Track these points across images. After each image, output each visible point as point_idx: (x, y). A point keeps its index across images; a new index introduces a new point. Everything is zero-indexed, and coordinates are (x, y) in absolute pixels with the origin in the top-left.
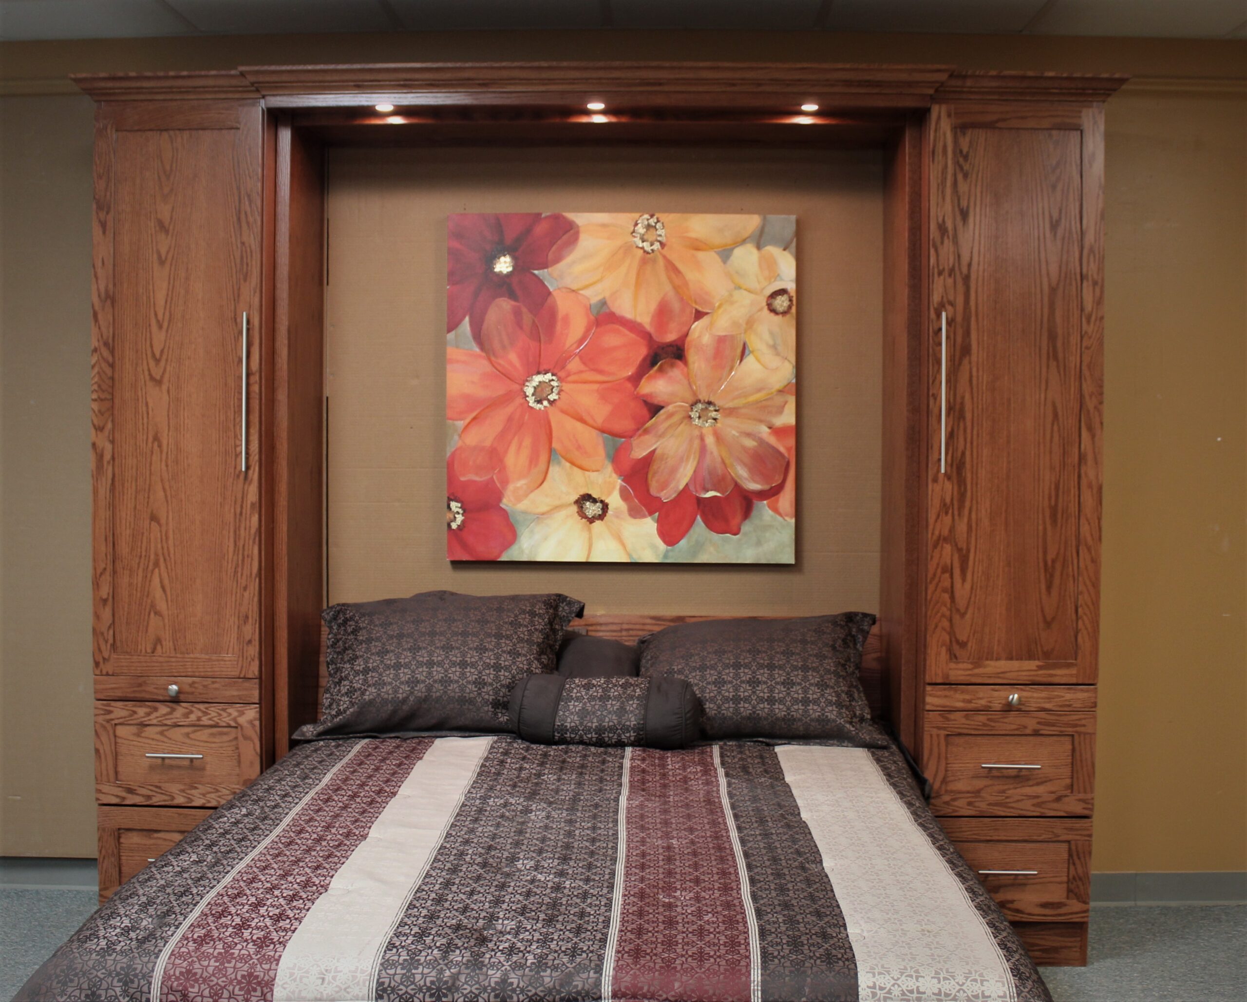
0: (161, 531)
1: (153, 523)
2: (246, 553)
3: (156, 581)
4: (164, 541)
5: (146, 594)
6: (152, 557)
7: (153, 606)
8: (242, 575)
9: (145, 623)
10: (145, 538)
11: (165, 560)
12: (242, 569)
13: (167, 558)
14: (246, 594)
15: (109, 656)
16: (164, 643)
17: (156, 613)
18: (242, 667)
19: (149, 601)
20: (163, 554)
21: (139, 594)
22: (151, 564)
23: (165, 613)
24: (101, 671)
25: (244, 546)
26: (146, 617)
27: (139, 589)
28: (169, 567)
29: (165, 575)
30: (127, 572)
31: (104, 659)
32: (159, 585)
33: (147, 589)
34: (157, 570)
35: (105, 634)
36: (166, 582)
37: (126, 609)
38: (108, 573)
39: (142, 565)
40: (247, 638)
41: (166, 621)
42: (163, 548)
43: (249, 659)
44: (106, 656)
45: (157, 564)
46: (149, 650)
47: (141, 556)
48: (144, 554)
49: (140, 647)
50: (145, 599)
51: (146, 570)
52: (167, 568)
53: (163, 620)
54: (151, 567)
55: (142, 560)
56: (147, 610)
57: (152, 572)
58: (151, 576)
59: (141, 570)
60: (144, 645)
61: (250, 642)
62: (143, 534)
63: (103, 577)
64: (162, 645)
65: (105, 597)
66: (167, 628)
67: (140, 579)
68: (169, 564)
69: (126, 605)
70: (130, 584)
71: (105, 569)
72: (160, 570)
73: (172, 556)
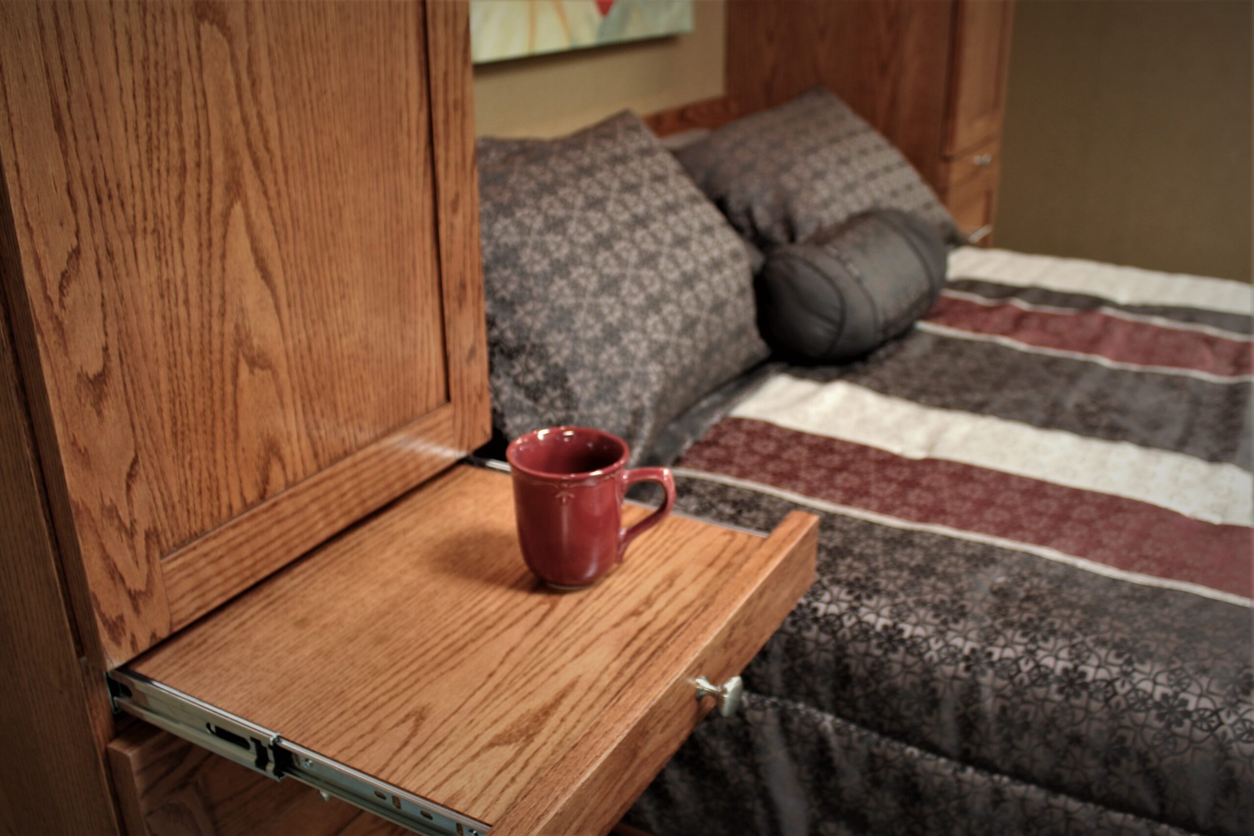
0: (233, 58)
1: (206, 28)
2: (451, 98)
3: (240, 245)
4: (247, 95)
5: (216, 304)
6: (219, 163)
7: (241, 340)
8: (447, 166)
9: (229, 408)
10: (186, 91)
11: (256, 164)
12: (447, 149)
13: (262, 154)
14: (458, 221)
15: (150, 581)
16: (286, 451)
17: (252, 363)
18: (463, 426)
19: (229, 328)
20: (249, 145)
21: (195, 313)
22: (218, 190)
23: (277, 351)
24: (133, 643)
25: (446, 74)
26: (229, 388)
27: (194, 298)
28: (272, 191)
29: (262, 220)
30: (146, 244)
31: (134, 596)
32: (251, 265)
33: (216, 289)
34: (238, 208)
35: (123, 513)
36: (268, 242)
37: (164, 387)
38: (88, 266)
39: (190, 201)
40: (467, 342)
41: (283, 375)
42: (245, 121)
43: (474, 399)
44: (139, 585)
45: (234, 188)
46: (251, 495)
47: (184, 167)
48: (190, 157)
49: (224, 500)
50: (216, 328)
51: (204, 219)
52: (265, 193)
53: (275, 374)
54: (218, 207)
55: (190, 181)
56: (229, 361)
57: (226, 215)
58: (224, 237)
59: (190, 219)
60: (235, 488)
61: (472, 352)
62: (178, 75)
63: (74, 289)
64: (281, 459)
65: (94, 368)
66: (288, 399)
67: (192, 259)
68: (269, 177)
69: (163, 373)
70: (165, 289)
71: (76, 253)
72: (246, 206)
73: (274, 145)
